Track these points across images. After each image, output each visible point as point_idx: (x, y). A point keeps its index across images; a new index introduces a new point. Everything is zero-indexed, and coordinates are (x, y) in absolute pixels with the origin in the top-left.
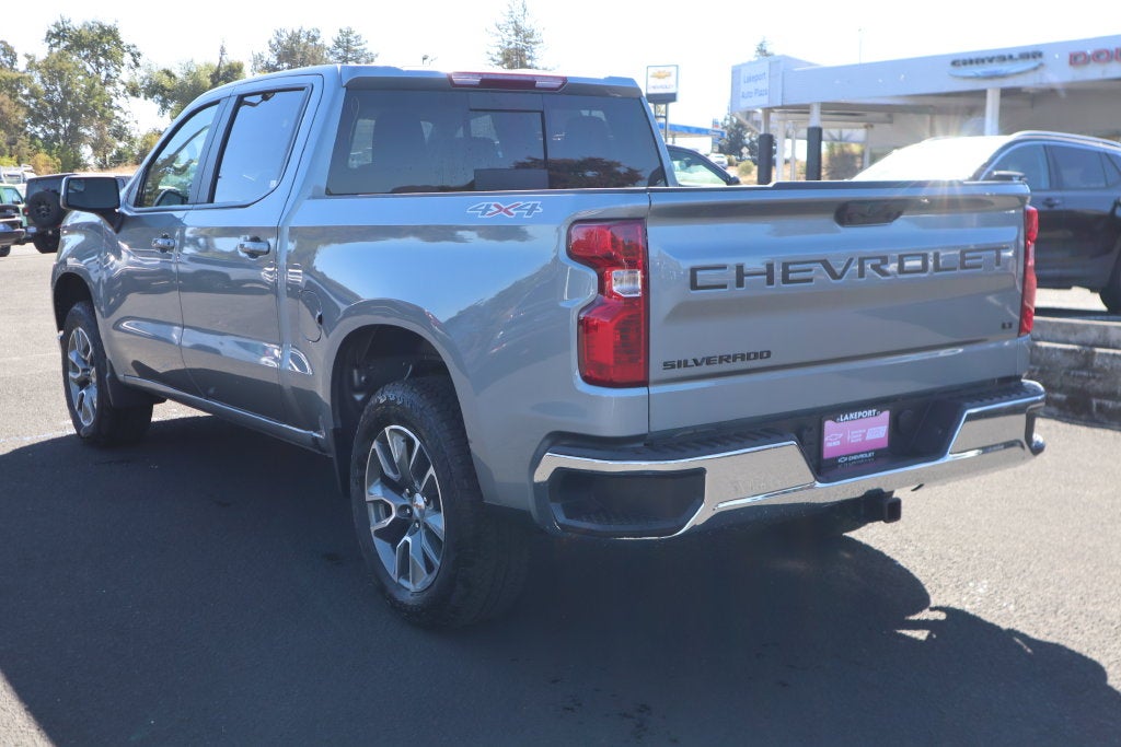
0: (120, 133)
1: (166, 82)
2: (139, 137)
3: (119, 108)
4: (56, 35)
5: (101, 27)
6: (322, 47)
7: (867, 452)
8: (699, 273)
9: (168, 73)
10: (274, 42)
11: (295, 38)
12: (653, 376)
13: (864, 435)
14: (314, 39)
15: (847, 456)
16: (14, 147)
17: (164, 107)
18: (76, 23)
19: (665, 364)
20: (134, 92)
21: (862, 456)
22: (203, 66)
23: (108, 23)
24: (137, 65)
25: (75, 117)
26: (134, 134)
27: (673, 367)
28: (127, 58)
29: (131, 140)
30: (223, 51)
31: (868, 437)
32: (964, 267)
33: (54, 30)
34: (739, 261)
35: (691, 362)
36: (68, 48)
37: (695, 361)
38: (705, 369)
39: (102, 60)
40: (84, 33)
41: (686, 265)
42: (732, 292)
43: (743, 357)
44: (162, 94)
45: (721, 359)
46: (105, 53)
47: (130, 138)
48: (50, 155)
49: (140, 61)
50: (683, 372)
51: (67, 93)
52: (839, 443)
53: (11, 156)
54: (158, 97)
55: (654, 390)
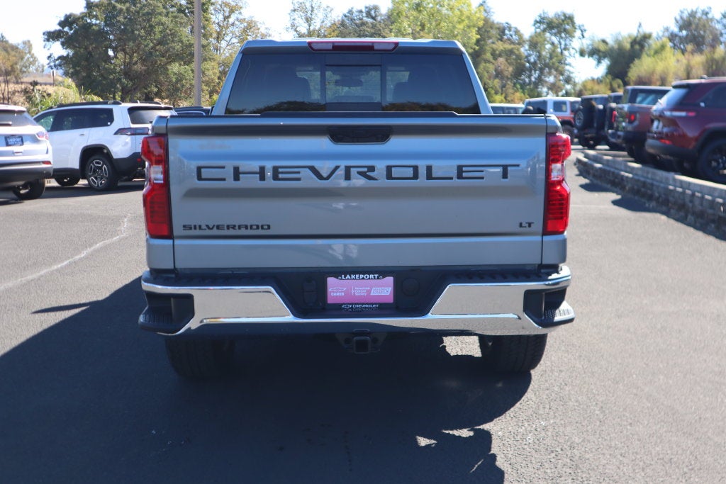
0: (568, 80)
1: (602, 48)
2: (581, 82)
3: (569, 65)
4: (540, 22)
5: (565, 15)
6: (712, 20)
7: (372, 304)
8: (203, 170)
9: (604, 41)
10: (678, 18)
11: (693, 14)
12: (176, 233)
13: (369, 292)
14: (707, 14)
15: (352, 304)
16: (504, 89)
17: (599, 62)
18: (551, 14)
19: (184, 226)
20: (582, 54)
21: (366, 306)
22: (626, 36)
23: (568, 12)
24: (583, 37)
25: (541, 70)
26: (577, 80)
27: (191, 228)
28: (578, 33)
29: (575, 85)
30: (640, 26)
31: (372, 294)
32: (460, 177)
33: (538, 19)
34: (237, 163)
35: (204, 227)
36: (544, 30)
37: (207, 226)
38: (215, 232)
39: (563, 35)
40: (555, 20)
41: (193, 165)
42: (230, 183)
43: (246, 227)
44: (598, 55)
45: (228, 227)
46: (565, 30)
47: (575, 82)
48: (524, 94)
49: (585, 34)
50: (198, 232)
51: (539, 57)
52: (343, 294)
53: (502, 94)
54: (596, 56)
55: (177, 242)
